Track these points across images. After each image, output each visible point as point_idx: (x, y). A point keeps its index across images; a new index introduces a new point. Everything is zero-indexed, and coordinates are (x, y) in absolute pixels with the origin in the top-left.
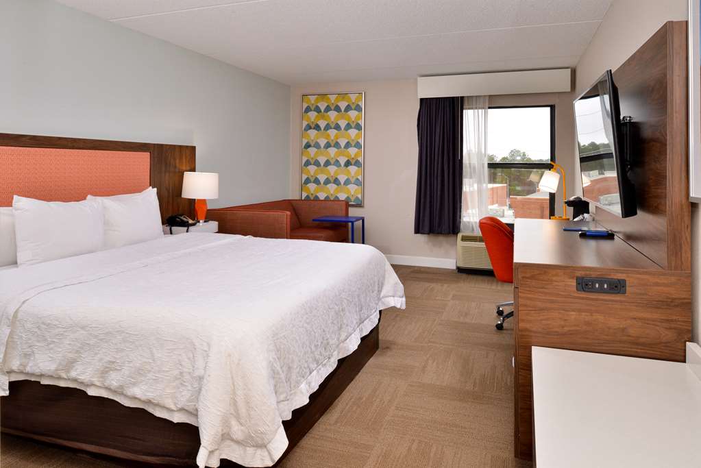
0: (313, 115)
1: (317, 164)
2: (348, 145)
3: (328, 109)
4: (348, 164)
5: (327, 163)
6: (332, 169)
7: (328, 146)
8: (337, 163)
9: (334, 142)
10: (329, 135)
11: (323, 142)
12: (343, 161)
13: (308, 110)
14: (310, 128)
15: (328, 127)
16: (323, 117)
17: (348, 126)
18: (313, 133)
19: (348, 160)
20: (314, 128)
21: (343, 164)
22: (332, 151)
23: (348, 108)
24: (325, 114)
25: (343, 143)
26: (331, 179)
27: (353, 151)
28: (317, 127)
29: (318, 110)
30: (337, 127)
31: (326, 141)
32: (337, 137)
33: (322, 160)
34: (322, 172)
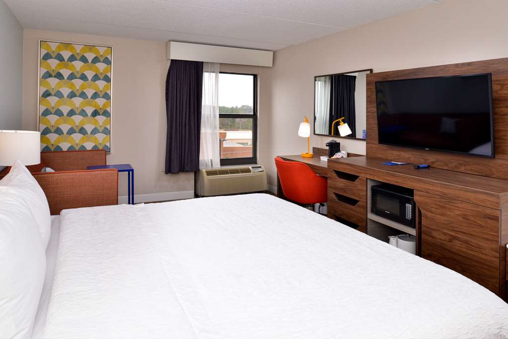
0: (53, 63)
1: (59, 113)
2: (95, 96)
3: (72, 58)
4: (95, 113)
5: (72, 113)
6: (77, 119)
7: (72, 95)
8: (83, 113)
9: (80, 92)
10: (73, 85)
11: (66, 91)
12: (89, 110)
13: (47, 57)
14: (50, 76)
15: (72, 77)
16: (66, 67)
17: (96, 78)
18: (53, 82)
19: (96, 110)
20: (55, 77)
21: (89, 114)
22: (78, 101)
23: (96, 60)
24: (69, 63)
25: (90, 93)
26: (75, 128)
27: (100, 102)
28: (59, 76)
29: (60, 58)
30: (84, 77)
31: (70, 90)
32: (82, 87)
33: (65, 110)
34: (65, 122)
